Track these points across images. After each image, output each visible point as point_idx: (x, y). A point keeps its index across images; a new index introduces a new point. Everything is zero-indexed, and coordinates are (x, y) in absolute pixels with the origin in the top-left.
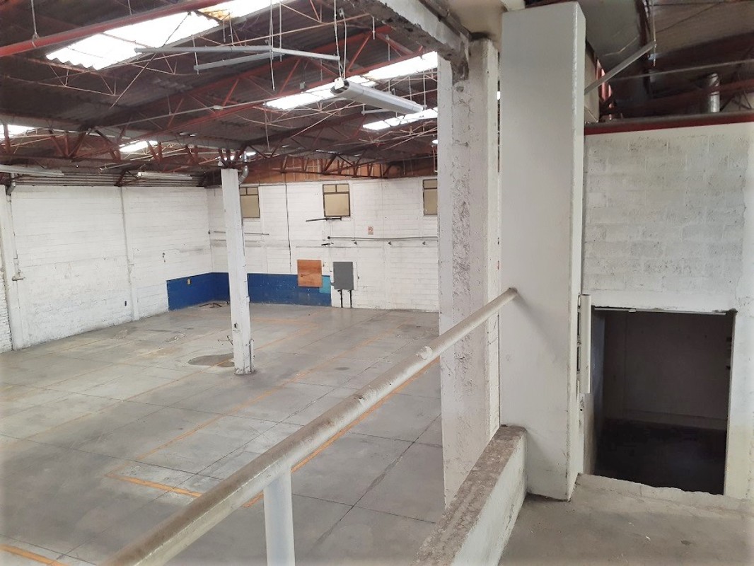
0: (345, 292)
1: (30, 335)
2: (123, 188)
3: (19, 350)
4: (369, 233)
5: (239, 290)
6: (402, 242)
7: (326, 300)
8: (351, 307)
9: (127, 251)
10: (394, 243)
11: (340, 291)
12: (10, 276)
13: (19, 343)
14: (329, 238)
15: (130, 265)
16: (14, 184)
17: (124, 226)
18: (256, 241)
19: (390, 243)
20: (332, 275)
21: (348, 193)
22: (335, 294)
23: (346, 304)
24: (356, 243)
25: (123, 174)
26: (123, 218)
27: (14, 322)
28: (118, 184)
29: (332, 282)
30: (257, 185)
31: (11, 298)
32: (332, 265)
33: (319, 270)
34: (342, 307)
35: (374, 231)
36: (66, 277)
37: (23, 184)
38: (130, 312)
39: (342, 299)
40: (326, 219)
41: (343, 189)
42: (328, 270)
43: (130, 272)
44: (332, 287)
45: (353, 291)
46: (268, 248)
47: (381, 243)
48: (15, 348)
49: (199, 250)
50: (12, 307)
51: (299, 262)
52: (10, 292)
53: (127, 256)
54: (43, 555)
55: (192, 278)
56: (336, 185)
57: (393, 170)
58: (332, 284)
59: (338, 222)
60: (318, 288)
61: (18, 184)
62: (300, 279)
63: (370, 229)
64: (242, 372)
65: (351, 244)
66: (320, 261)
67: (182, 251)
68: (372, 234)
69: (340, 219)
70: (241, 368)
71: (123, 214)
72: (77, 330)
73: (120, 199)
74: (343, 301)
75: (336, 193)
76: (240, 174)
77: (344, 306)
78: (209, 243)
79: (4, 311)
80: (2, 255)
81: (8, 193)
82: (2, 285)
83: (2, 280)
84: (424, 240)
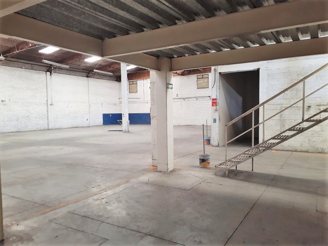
1: (54, 125)
2: (89, 78)
4: (177, 96)
6: (189, 99)
9: (89, 101)
10: (186, 100)
12: (49, 103)
13: (50, 127)
15: (90, 106)
16: (53, 72)
17: (89, 92)
18: (135, 101)
19: (184, 100)
25: (89, 73)
26: (88, 89)
27: (50, 119)
28: (87, 77)
30: (137, 80)
31: (49, 111)
36: (67, 107)
37: (56, 73)
38: (89, 123)
43: (90, 108)
46: (140, 104)
47: (181, 100)
48: (49, 129)
49: (115, 104)
50: (49, 114)
52: (49, 109)
53: (89, 103)
55: (112, 114)
57: (186, 72)
67: (109, 104)
71: (88, 87)
72: (70, 126)
73: (87, 82)
78: (119, 102)
79: (47, 115)
80: (47, 96)
81: (51, 75)
82: (46, 106)
83: (46, 105)
84: (197, 98)
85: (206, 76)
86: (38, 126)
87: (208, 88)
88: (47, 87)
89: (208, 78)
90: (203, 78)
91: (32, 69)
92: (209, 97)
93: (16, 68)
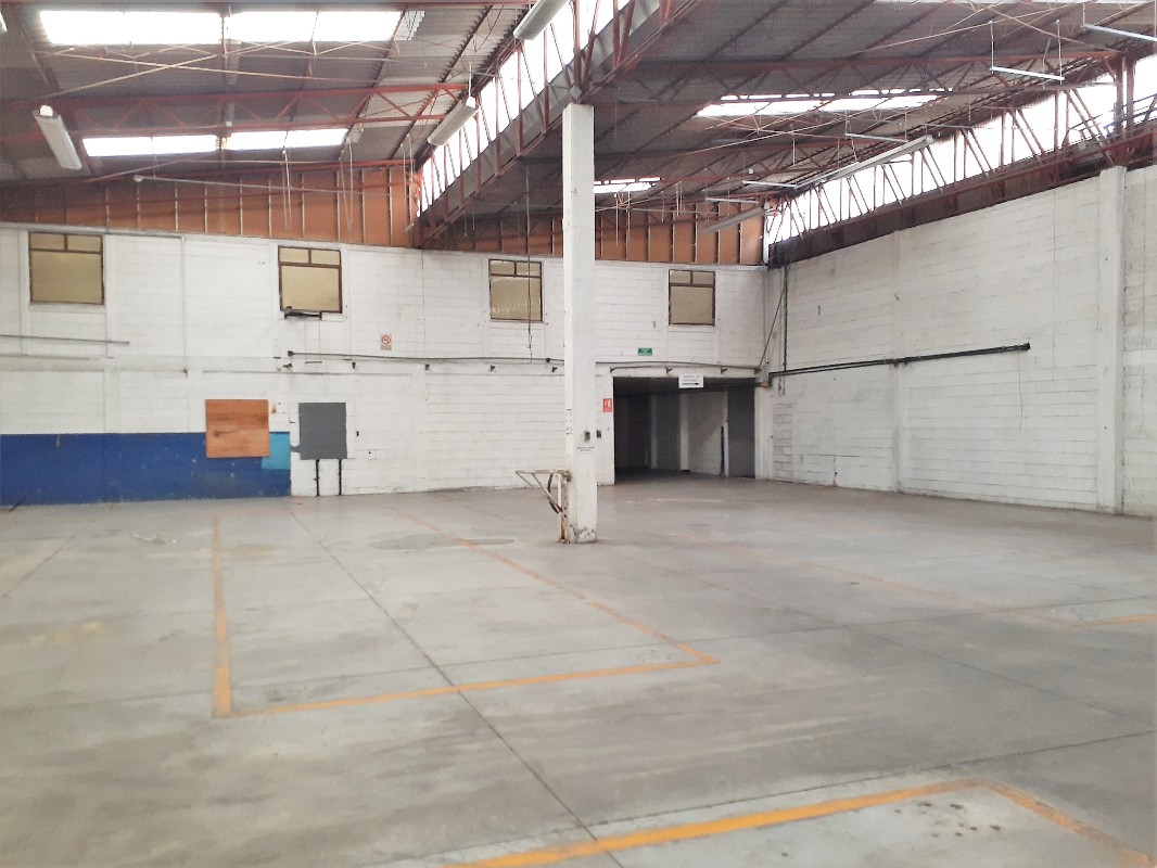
0: (328, 465)
4: (382, 348)
6: (446, 365)
7: (277, 484)
10: (434, 368)
11: (316, 462)
14: (290, 353)
18: (87, 359)
19: (427, 367)
20: (295, 430)
21: (339, 268)
22: (301, 472)
23: (329, 486)
24: (354, 366)
29: (296, 444)
30: (101, 230)
32: (296, 410)
33: (263, 420)
34: (318, 495)
35: (393, 345)
39: (317, 479)
40: (286, 315)
41: (332, 259)
42: (284, 419)
44: (295, 456)
45: (343, 461)
46: (123, 375)
47: (407, 367)
51: (210, 404)
56: (310, 250)
58: (296, 449)
59: (313, 324)
60: (260, 458)
62: (212, 441)
63: (386, 341)
65: (346, 367)
66: (264, 403)
68: (389, 348)
69: (320, 316)
74: (321, 482)
75: (310, 265)
77: (321, 493)
84: (493, 364)
85: (533, 270)
87: (541, 321)
89: (540, 277)
90: (515, 275)
92: (548, 360)
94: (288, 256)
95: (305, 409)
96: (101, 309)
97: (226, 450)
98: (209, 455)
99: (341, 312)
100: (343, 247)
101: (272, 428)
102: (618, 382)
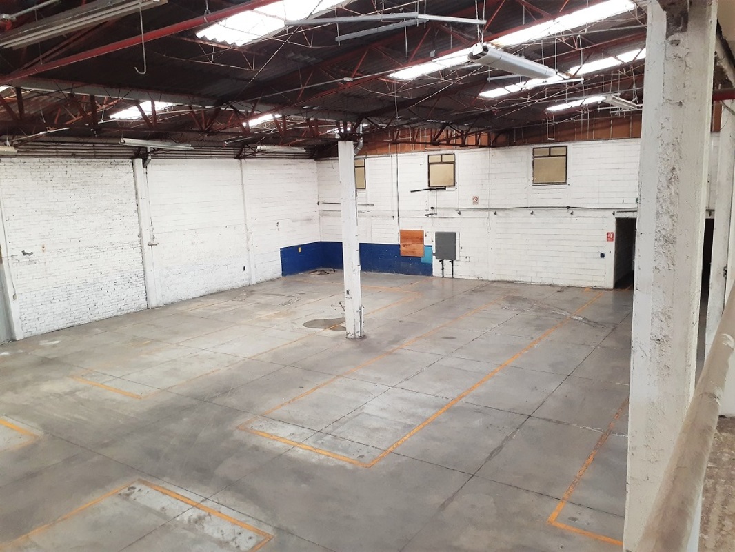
0: (447, 263)
1: (163, 295)
2: (243, 160)
3: (153, 309)
4: (474, 203)
5: (351, 258)
6: (507, 212)
7: (427, 270)
8: (452, 277)
9: (246, 221)
10: (500, 213)
11: (442, 261)
12: (146, 240)
13: (153, 303)
14: (432, 208)
15: (249, 233)
16: (150, 158)
17: (243, 196)
19: (495, 213)
20: (434, 245)
21: (454, 163)
22: (436, 264)
23: (448, 273)
24: (459, 213)
25: (242, 147)
26: (243, 188)
27: (149, 282)
28: (239, 157)
29: (434, 252)
30: (364, 156)
31: (147, 261)
32: (434, 235)
33: (421, 240)
34: (443, 276)
35: (479, 202)
36: (193, 244)
37: (157, 157)
38: (247, 277)
39: (443, 269)
40: (430, 189)
41: (450, 158)
42: (430, 240)
43: (248, 240)
44: (434, 257)
45: (454, 262)
46: (372, 218)
47: (486, 213)
48: (150, 307)
49: (309, 220)
50: (148, 269)
51: (402, 232)
52: (146, 257)
53: (246, 225)
54: (188, 497)
55: (302, 246)
56: (441, 155)
57: (502, 138)
58: (434, 254)
59: (442, 192)
60: (420, 257)
61: (153, 157)
62: (402, 249)
63: (476, 199)
64: (353, 337)
65: (455, 214)
66: (422, 232)
67: (295, 221)
68: (477, 204)
69: (445, 189)
70: (352, 332)
71: (243, 184)
72: (203, 292)
73: (240, 172)
74: (444, 270)
75: (442, 163)
76: (356, 146)
77: (445, 276)
78: (317, 214)
79: (141, 273)
80: (139, 223)
81: (145, 166)
82: (139, 249)
83: (140, 245)
84: (533, 210)
85: (561, 151)
86: (122, 305)
87: (565, 183)
88: (137, 199)
89: (566, 155)
90: (550, 156)
91: (95, 157)
92: (568, 208)
93: (51, 159)
94: (433, 159)
95: (438, 234)
96: (364, 191)
97: (407, 252)
98: (401, 255)
99: (454, 186)
100: (456, 151)
101: (425, 244)
102: (619, 221)
